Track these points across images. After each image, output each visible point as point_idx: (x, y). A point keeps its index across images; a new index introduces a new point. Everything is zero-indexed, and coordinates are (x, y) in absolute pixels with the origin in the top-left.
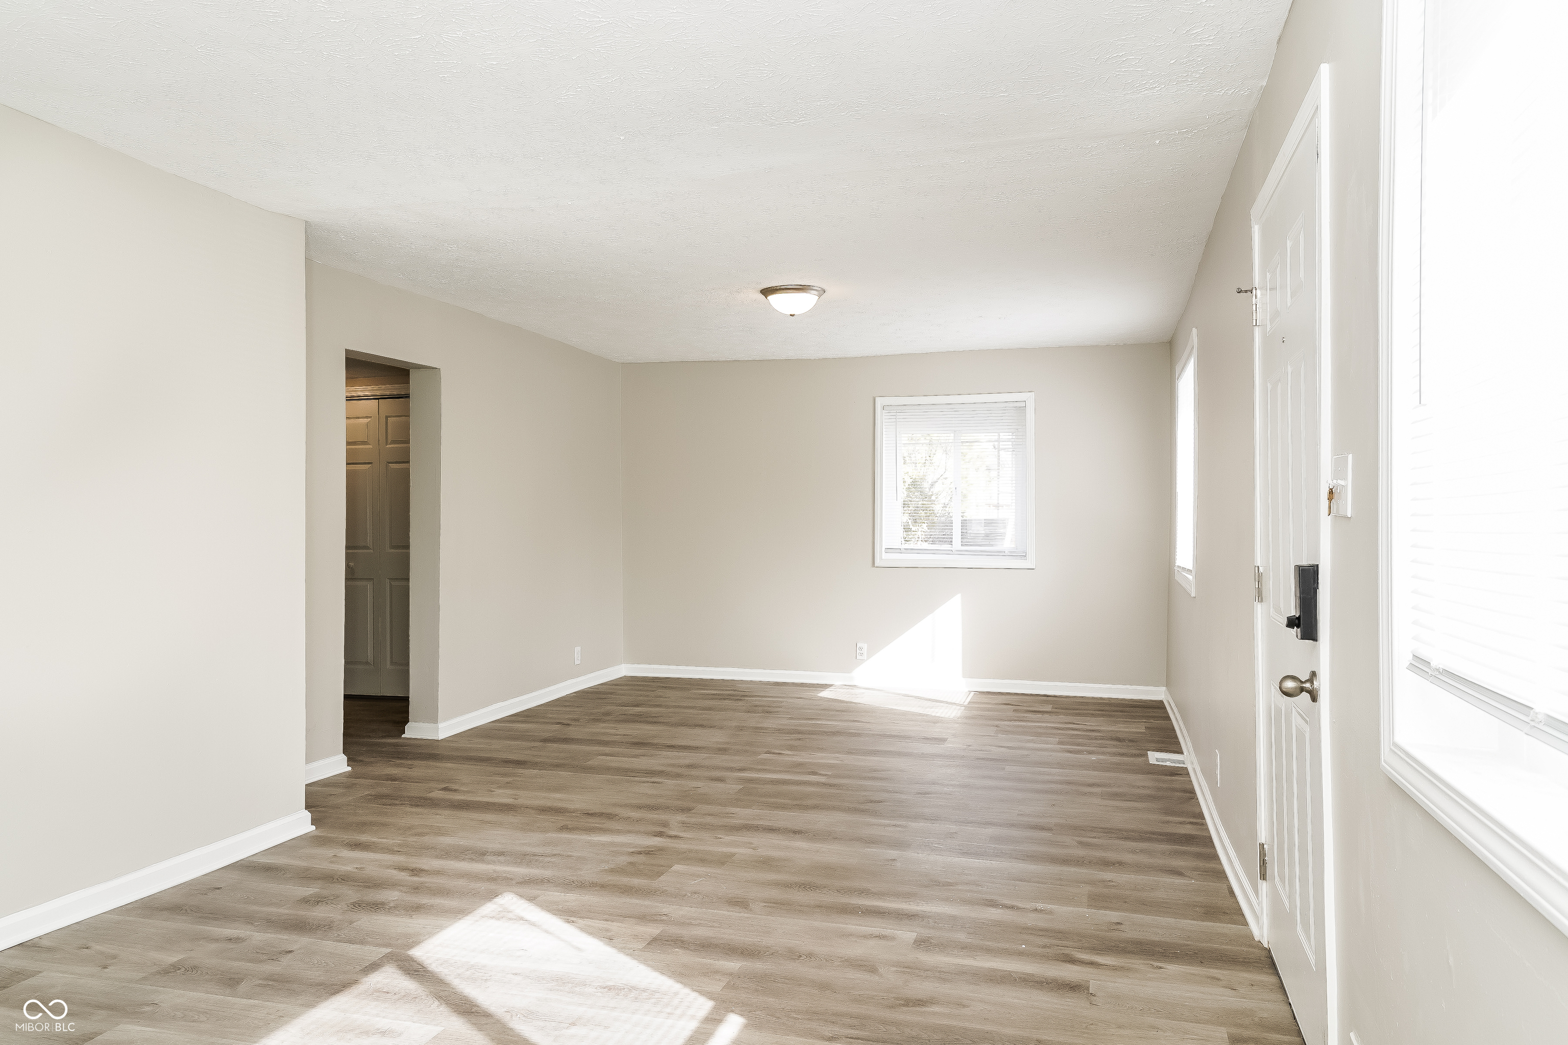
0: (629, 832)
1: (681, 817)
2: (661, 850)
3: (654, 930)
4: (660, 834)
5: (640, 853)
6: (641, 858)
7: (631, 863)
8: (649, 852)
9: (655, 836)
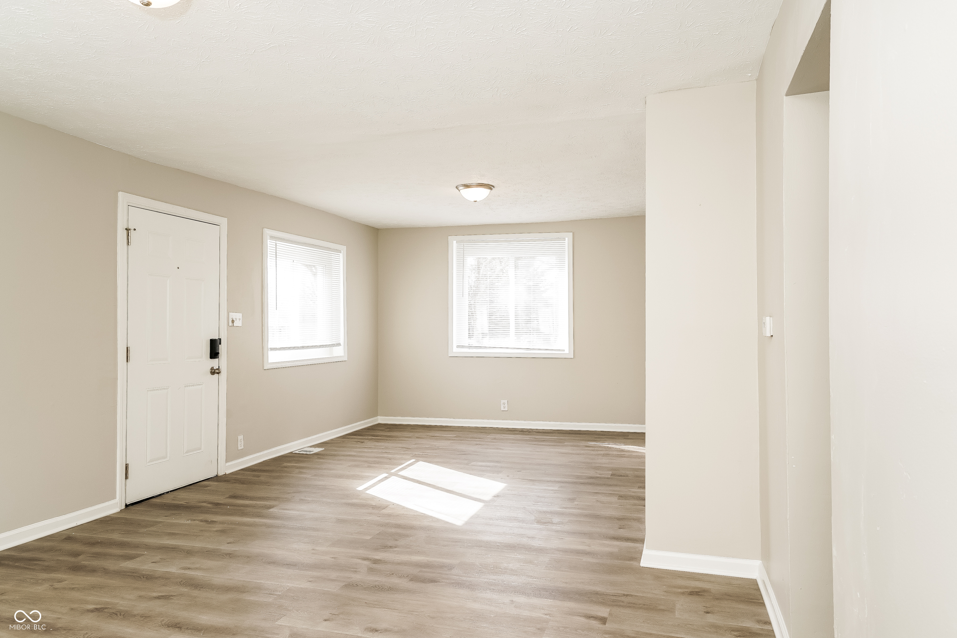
0: (399, 564)
1: (356, 577)
2: (376, 549)
3: (384, 511)
4: (376, 561)
5: (391, 547)
6: (390, 543)
7: (396, 540)
8: (385, 548)
9: (379, 560)
